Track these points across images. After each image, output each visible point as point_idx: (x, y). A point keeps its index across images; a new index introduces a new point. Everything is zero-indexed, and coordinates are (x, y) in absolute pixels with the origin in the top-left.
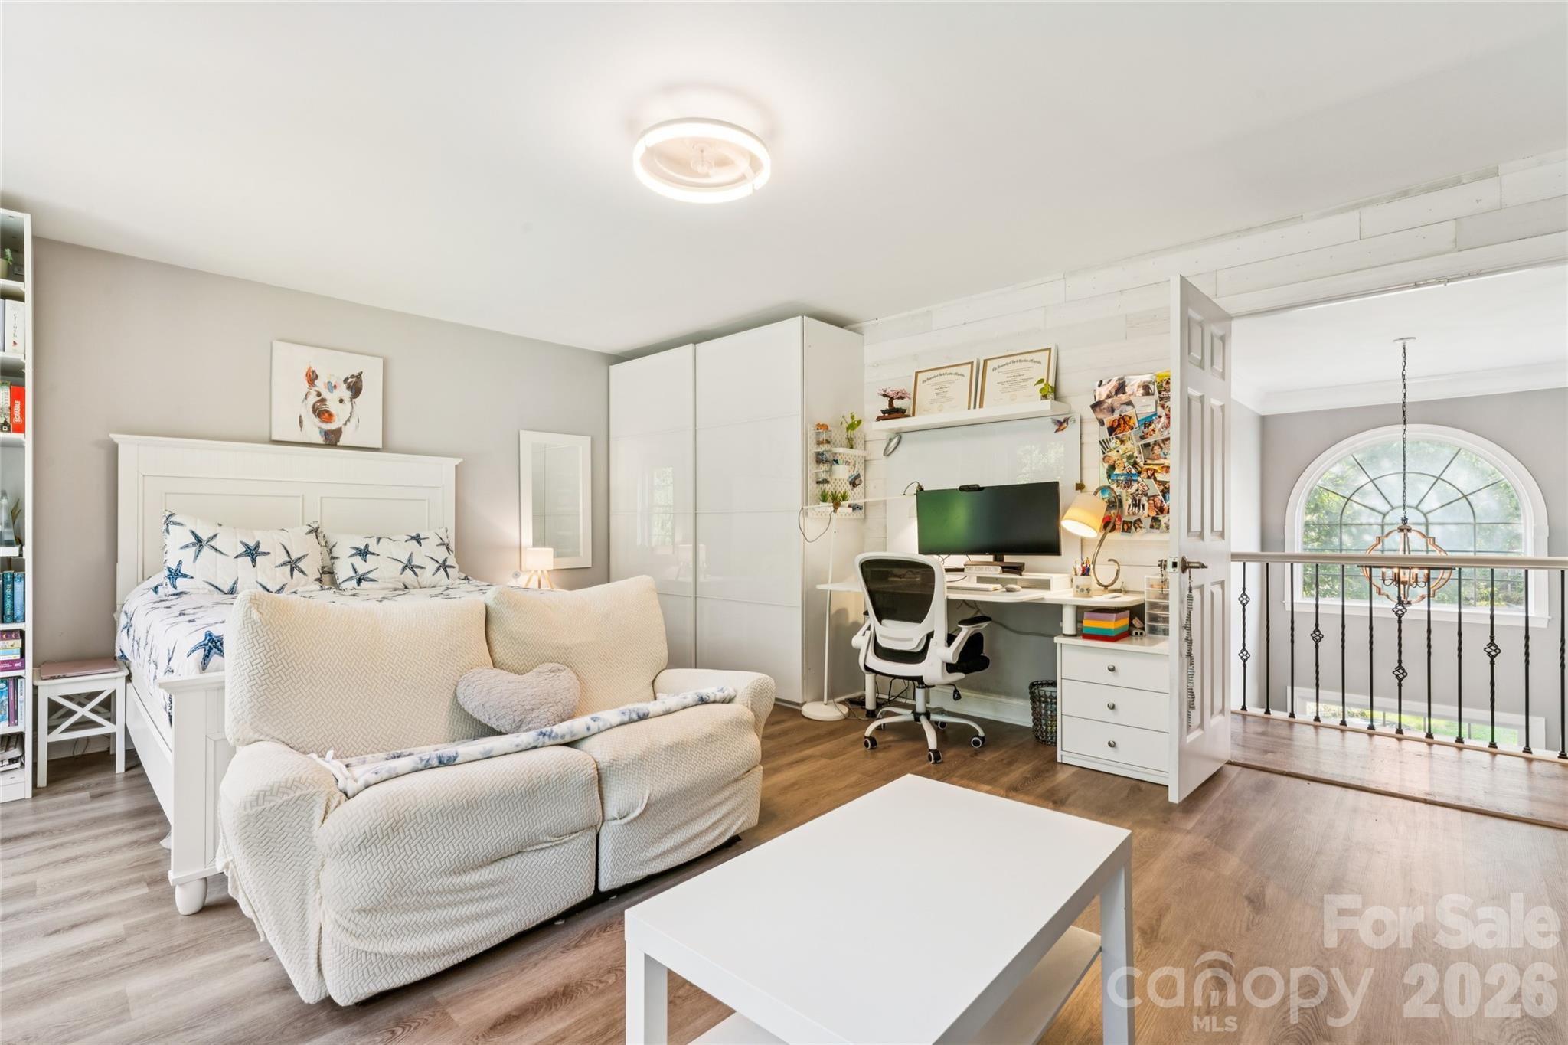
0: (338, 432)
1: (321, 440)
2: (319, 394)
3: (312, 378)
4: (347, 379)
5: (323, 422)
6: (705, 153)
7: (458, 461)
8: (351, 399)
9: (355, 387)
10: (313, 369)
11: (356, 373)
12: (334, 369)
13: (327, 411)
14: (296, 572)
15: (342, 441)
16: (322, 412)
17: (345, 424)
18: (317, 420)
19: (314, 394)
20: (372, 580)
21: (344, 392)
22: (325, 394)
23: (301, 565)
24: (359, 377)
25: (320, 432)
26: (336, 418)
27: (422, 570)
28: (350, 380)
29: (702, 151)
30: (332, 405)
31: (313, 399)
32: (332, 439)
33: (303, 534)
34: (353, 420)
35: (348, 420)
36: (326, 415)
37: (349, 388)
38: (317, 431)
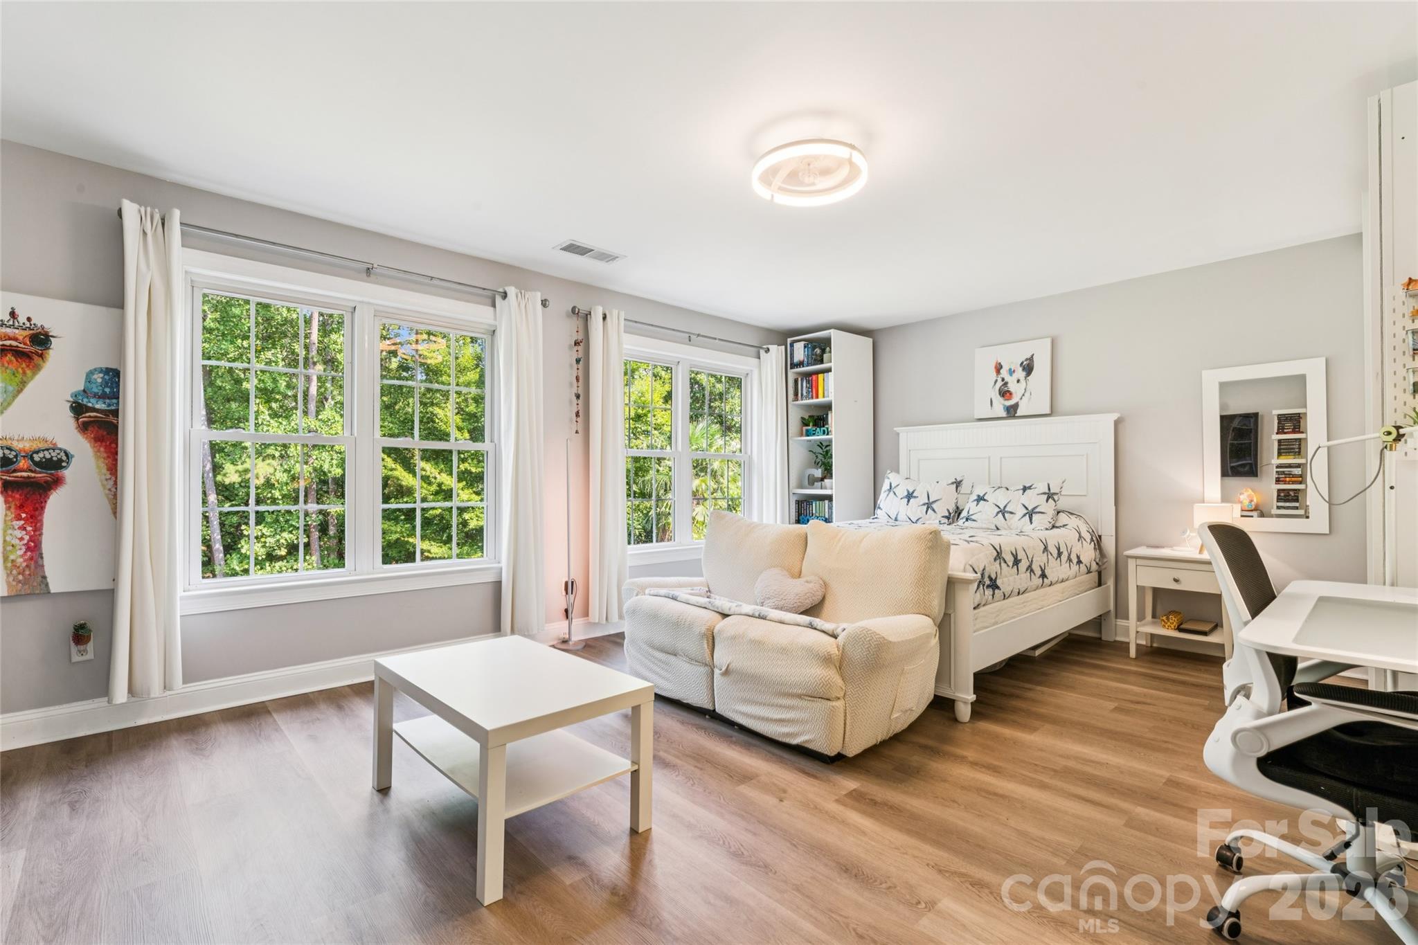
0: (1016, 406)
1: (1004, 414)
2: (1003, 380)
3: (999, 368)
4: (1022, 363)
5: (1006, 400)
7: (1115, 416)
8: (1026, 378)
9: (1028, 368)
10: (999, 361)
11: (1029, 356)
12: (1012, 357)
13: (1009, 391)
14: (930, 510)
15: (1019, 413)
16: (1005, 393)
17: (1021, 398)
18: (1001, 399)
19: (1000, 380)
20: (974, 520)
21: (1020, 374)
22: (1007, 378)
23: (934, 506)
24: (1031, 359)
25: (1004, 408)
26: (1014, 395)
27: (1012, 515)
28: (1025, 363)
29: (809, 165)
30: (1012, 387)
31: (1000, 383)
32: (1012, 412)
33: (945, 484)
34: (1027, 394)
35: (1023, 395)
36: (1008, 394)
37: (1024, 369)
38: (1002, 407)
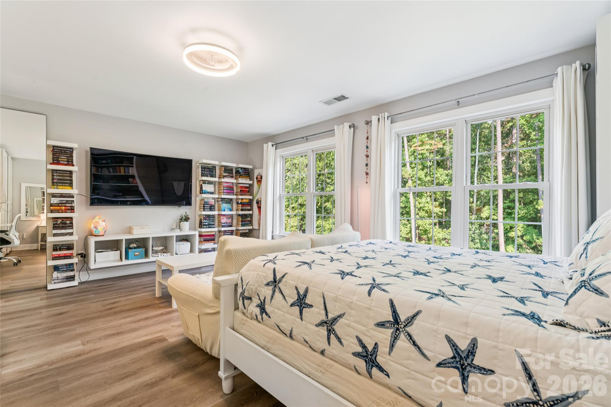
6: (213, 57)
29: (212, 56)
